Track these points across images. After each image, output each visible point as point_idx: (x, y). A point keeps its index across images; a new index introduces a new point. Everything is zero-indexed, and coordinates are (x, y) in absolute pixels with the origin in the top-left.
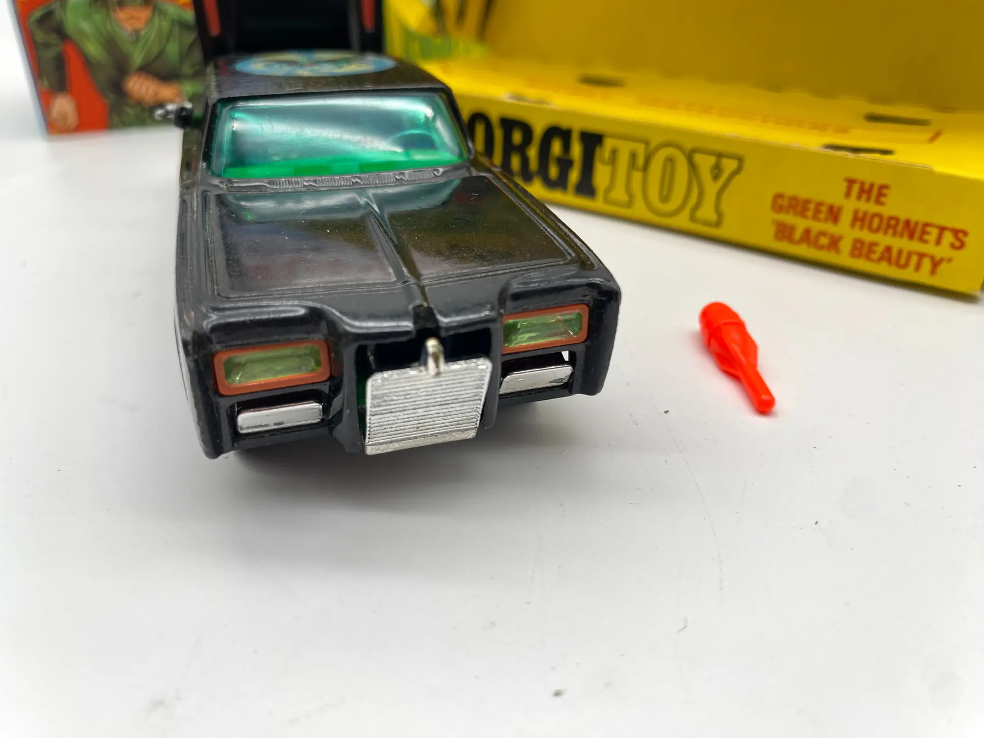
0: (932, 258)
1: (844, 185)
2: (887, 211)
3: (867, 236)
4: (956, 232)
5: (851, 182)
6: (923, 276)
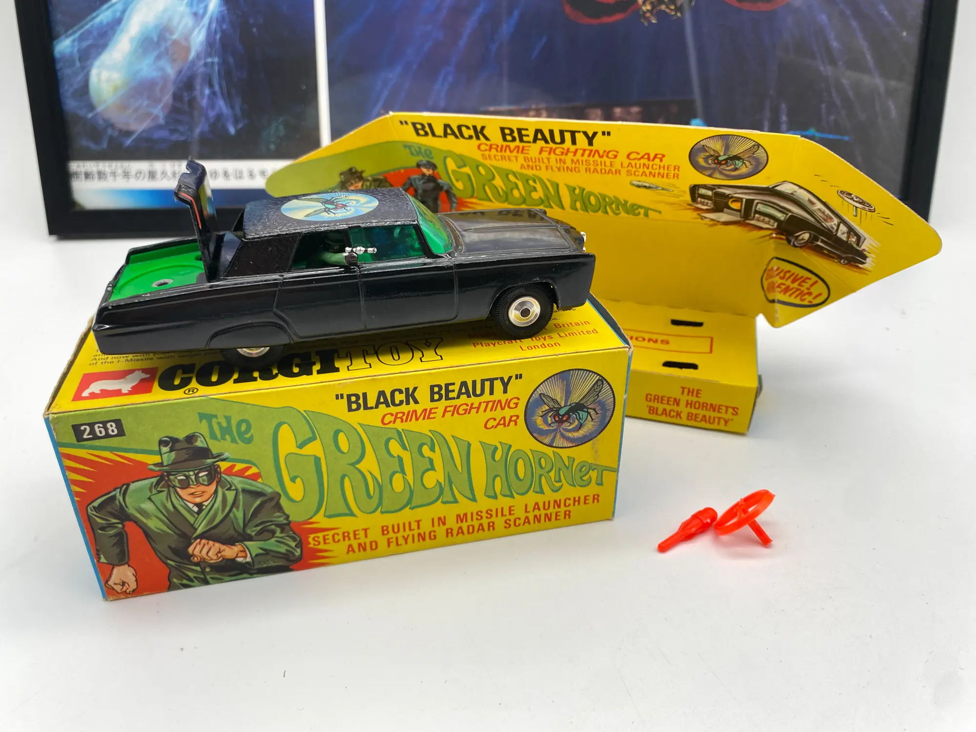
0: (724, 419)
1: (681, 390)
2: (701, 400)
3: (694, 411)
4: (733, 408)
5: (683, 388)
6: (722, 426)
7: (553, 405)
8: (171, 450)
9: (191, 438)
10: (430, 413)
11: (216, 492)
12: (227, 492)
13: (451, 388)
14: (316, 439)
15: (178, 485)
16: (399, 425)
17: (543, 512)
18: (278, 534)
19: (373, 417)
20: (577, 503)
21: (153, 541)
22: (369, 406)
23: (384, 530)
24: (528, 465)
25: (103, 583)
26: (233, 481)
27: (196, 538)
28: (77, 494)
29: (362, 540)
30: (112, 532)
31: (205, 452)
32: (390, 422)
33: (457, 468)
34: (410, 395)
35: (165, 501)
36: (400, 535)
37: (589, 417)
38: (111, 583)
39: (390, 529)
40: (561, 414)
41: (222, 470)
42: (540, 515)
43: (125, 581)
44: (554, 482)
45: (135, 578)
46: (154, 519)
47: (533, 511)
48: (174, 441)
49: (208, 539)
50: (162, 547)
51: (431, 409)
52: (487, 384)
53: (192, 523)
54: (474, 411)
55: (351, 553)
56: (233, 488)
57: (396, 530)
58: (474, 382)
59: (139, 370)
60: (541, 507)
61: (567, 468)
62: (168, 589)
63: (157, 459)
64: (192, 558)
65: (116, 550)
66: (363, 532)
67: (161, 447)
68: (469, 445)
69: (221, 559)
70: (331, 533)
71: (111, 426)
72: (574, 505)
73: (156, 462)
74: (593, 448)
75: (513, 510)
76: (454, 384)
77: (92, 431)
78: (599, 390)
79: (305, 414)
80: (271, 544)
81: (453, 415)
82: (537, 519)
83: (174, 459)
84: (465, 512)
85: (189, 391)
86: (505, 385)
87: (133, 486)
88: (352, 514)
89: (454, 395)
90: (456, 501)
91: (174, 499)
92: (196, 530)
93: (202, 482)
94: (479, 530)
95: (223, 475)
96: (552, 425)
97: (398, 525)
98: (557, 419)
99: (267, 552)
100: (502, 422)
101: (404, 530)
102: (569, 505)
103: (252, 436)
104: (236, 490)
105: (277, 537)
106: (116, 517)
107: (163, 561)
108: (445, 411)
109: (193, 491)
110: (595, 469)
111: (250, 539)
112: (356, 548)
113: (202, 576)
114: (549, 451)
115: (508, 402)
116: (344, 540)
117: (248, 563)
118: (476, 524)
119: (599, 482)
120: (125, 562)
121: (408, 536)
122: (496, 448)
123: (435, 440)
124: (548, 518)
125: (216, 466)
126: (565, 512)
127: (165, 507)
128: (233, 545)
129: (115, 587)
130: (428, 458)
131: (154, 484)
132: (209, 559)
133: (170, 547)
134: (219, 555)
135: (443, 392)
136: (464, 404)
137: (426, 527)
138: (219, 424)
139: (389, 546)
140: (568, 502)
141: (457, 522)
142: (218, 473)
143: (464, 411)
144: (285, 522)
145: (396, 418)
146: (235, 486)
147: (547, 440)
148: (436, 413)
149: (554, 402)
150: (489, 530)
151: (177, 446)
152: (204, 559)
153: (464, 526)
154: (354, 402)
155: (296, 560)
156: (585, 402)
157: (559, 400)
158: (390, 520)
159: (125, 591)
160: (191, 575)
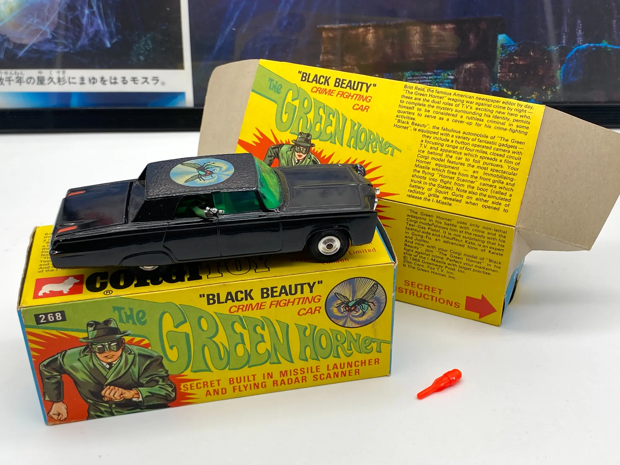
7: (345, 300)
8: (94, 330)
9: (107, 322)
10: (261, 305)
11: (121, 355)
12: (129, 356)
13: (275, 290)
14: (187, 322)
15: (97, 351)
16: (240, 313)
17: (340, 370)
18: (160, 383)
19: (224, 308)
20: (363, 364)
21: (80, 387)
22: (221, 301)
23: (231, 381)
24: (328, 338)
25: (46, 414)
26: (132, 348)
27: (107, 385)
28: (34, 357)
29: (216, 387)
30: (54, 381)
31: (116, 331)
32: (235, 311)
33: (279, 340)
34: (248, 295)
35: (88, 361)
36: (241, 384)
37: (369, 308)
38: (51, 413)
39: (235, 380)
40: (350, 306)
41: (126, 341)
42: (338, 372)
43: (60, 412)
44: (347, 351)
45: (66, 411)
46: (81, 372)
47: (333, 369)
48: (97, 323)
49: (115, 386)
50: (85, 391)
51: (262, 303)
52: (299, 287)
53: (105, 375)
54: (290, 304)
55: (209, 396)
56: (133, 353)
57: (239, 381)
58: (290, 286)
59: (72, 276)
60: (339, 367)
61: (356, 341)
62: (88, 418)
63: (85, 335)
64: (104, 398)
65: (56, 392)
66: (217, 382)
67: (88, 327)
68: (288, 326)
69: (123, 399)
70: (195, 382)
71: (58, 315)
72: (362, 365)
73: (84, 337)
74: (373, 328)
75: (319, 369)
76: (277, 287)
77: (46, 318)
78: (375, 290)
79: (179, 306)
80: (156, 389)
81: (276, 307)
82: (336, 375)
83: (96, 336)
84: (286, 370)
85: (107, 293)
86: (311, 288)
87: (69, 352)
88: (210, 370)
89: (277, 294)
90: (279, 363)
91: (94, 360)
92: (107, 380)
93: (112, 349)
94: (295, 382)
95: (126, 345)
96: (344, 313)
97: (240, 378)
98: (347, 309)
99: (153, 394)
100: (310, 311)
101: (245, 381)
102: (358, 365)
103: (146, 320)
104: (135, 354)
105: (160, 385)
106: (57, 372)
107: (84, 400)
108: (271, 304)
109: (106, 355)
110: (375, 342)
111: (142, 385)
112: (212, 392)
113: (110, 410)
114: (343, 330)
115: (313, 299)
116: (204, 387)
117: (140, 402)
118: (294, 377)
119: (379, 350)
120: (61, 400)
121: (247, 385)
122: (306, 328)
123: (265, 323)
124: (344, 374)
125: (122, 339)
126: (356, 370)
127: (88, 365)
128: (131, 390)
129: (54, 416)
130: (260, 335)
131: (82, 351)
132: (115, 399)
133: (90, 391)
134: (122, 396)
135: (270, 292)
136: (284, 300)
137: (259, 379)
138: (126, 313)
139: (234, 392)
140: (357, 364)
141: (281, 377)
142: (123, 343)
143: (284, 305)
144: (165, 375)
145: (239, 309)
146: (134, 352)
147: (341, 323)
148: (265, 305)
149: (345, 298)
150: (302, 382)
151: (99, 327)
152: (111, 399)
153: (285, 379)
154: (211, 299)
155: (172, 400)
156: (366, 298)
157: (348, 297)
158: (235, 374)
159: (60, 419)
160: (103, 409)
